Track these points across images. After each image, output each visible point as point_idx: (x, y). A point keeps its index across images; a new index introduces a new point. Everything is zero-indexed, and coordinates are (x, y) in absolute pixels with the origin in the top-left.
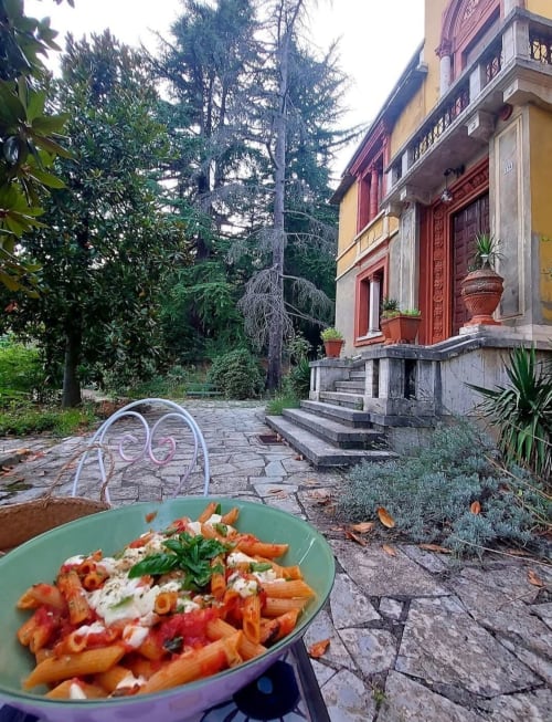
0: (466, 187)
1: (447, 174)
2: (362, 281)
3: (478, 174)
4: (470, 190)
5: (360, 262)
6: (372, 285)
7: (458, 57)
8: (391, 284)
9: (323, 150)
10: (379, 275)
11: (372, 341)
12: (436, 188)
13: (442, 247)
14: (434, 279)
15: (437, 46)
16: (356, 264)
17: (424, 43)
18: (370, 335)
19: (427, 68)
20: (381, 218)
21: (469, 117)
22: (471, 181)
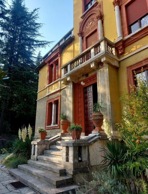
0: (89, 81)
1: (83, 76)
2: (49, 103)
3: (92, 78)
4: (90, 82)
5: (48, 96)
6: (53, 105)
7: (85, 38)
8: (62, 107)
9: (29, 45)
10: (57, 102)
11: (53, 128)
12: (79, 78)
13: (81, 98)
14: (79, 108)
15: (78, 32)
16: (46, 96)
17: (73, 29)
18: (52, 125)
19: (74, 37)
20: (57, 82)
21: (91, 63)
22: (90, 79)
